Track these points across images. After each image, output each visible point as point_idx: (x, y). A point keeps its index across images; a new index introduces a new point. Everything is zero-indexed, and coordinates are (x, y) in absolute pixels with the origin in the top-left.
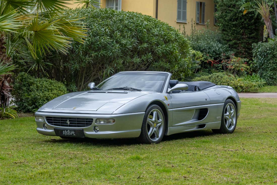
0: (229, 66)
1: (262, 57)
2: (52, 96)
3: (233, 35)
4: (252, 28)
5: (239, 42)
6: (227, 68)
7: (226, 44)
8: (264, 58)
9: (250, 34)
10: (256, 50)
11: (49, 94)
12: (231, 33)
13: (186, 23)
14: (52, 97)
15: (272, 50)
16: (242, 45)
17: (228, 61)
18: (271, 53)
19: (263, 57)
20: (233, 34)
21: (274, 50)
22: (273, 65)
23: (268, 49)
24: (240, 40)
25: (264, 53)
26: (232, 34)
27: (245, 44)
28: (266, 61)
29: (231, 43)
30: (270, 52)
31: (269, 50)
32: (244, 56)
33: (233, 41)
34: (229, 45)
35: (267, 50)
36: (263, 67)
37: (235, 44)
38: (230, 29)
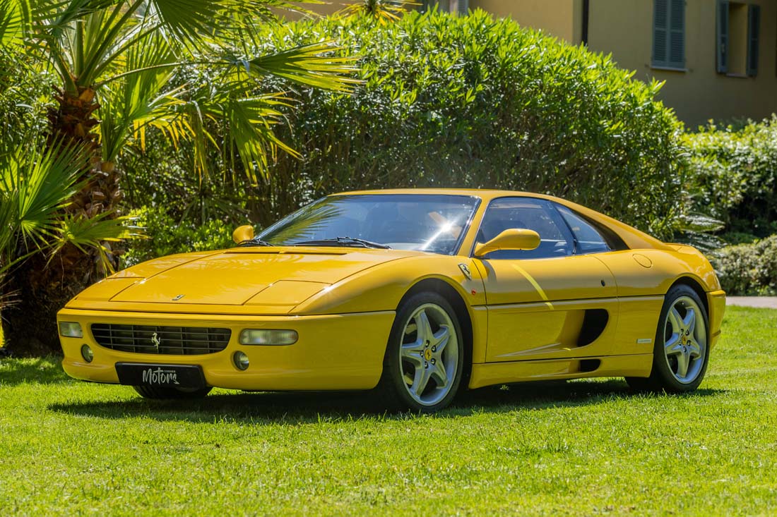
13: (683, 72)
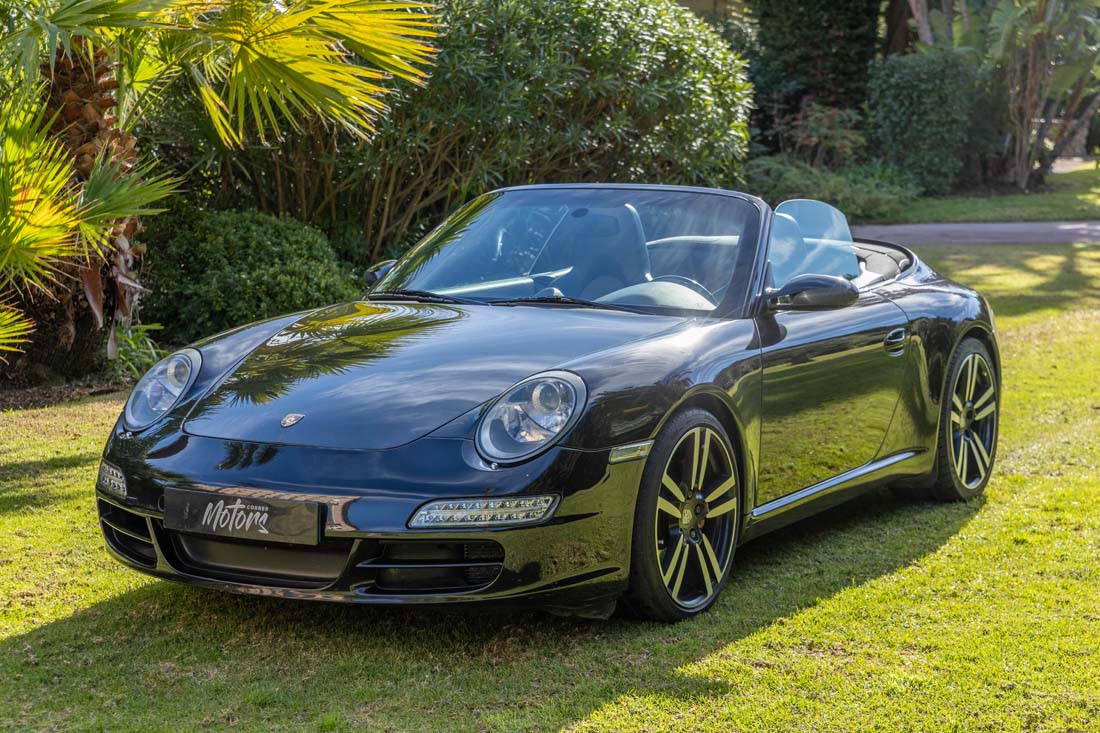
0: (800, 136)
1: (902, 105)
2: (287, 283)
3: (797, 32)
4: (857, 7)
5: (816, 53)
6: (793, 145)
7: (776, 60)
8: (908, 108)
9: (852, 27)
10: (879, 82)
11: (274, 276)
12: (793, 24)
14: (287, 285)
15: (938, 82)
16: (828, 64)
17: (795, 119)
18: (933, 90)
19: (907, 103)
20: (799, 29)
21: (942, 80)
22: (940, 129)
23: (924, 77)
24: (818, 48)
25: (910, 91)
26: (795, 25)
27: (837, 60)
28: (915, 117)
29: (789, 57)
30: (930, 87)
31: (927, 81)
32: (832, 99)
33: (798, 52)
34: (785, 62)
35: (921, 80)
36: (905, 136)
37: (805, 58)
38: (787, 9)
